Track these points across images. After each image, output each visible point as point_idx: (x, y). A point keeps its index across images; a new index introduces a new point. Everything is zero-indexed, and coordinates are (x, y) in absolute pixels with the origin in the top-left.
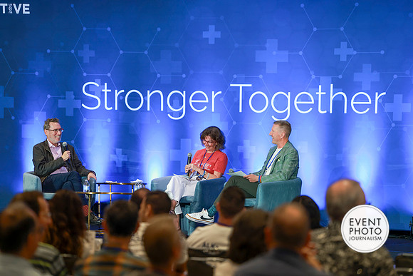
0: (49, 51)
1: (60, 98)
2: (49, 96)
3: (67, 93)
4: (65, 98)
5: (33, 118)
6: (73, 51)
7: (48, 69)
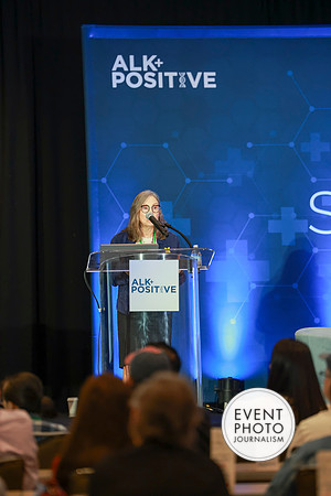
0: (250, 145)
1: (272, 218)
2: (251, 216)
3: (282, 208)
4: (280, 218)
5: (224, 250)
6: (292, 144)
7: (250, 174)
